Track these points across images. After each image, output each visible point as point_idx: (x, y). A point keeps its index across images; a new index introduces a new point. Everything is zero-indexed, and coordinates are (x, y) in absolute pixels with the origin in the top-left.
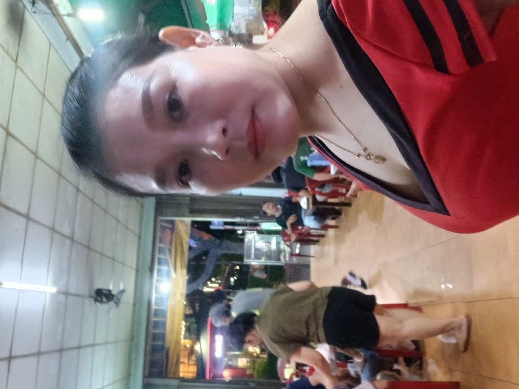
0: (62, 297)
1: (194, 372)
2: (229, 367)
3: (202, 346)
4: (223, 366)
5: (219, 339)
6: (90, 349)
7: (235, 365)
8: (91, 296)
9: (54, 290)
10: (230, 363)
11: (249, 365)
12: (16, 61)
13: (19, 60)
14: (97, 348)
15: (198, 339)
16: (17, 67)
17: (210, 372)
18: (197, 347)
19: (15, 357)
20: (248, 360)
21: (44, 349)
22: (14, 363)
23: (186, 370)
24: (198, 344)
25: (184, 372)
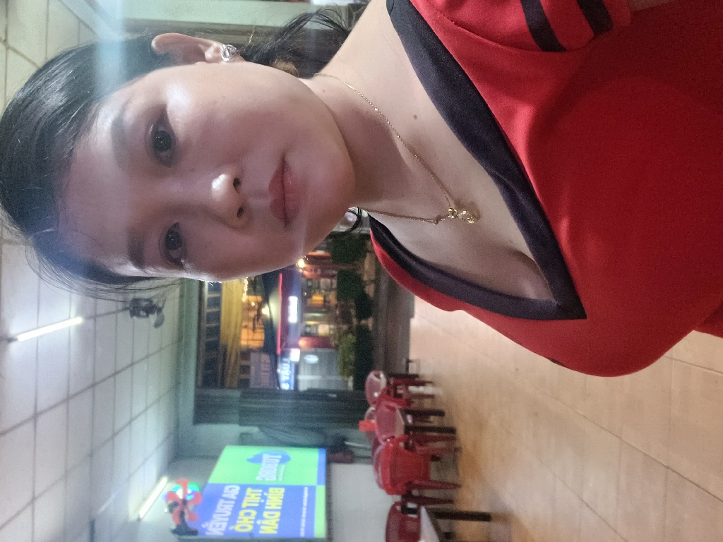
0: (91, 322)
1: (261, 340)
2: (306, 335)
3: (272, 310)
4: (299, 334)
5: (294, 301)
6: (128, 371)
7: (315, 332)
8: (125, 309)
9: (79, 320)
10: (308, 330)
11: (332, 332)
12: (5, 41)
13: (10, 38)
14: (137, 367)
15: (266, 300)
16: (8, 48)
17: (282, 341)
18: (265, 311)
19: (42, 413)
20: (332, 326)
21: (72, 392)
22: (41, 420)
23: (250, 337)
24: (267, 307)
25: (248, 340)
